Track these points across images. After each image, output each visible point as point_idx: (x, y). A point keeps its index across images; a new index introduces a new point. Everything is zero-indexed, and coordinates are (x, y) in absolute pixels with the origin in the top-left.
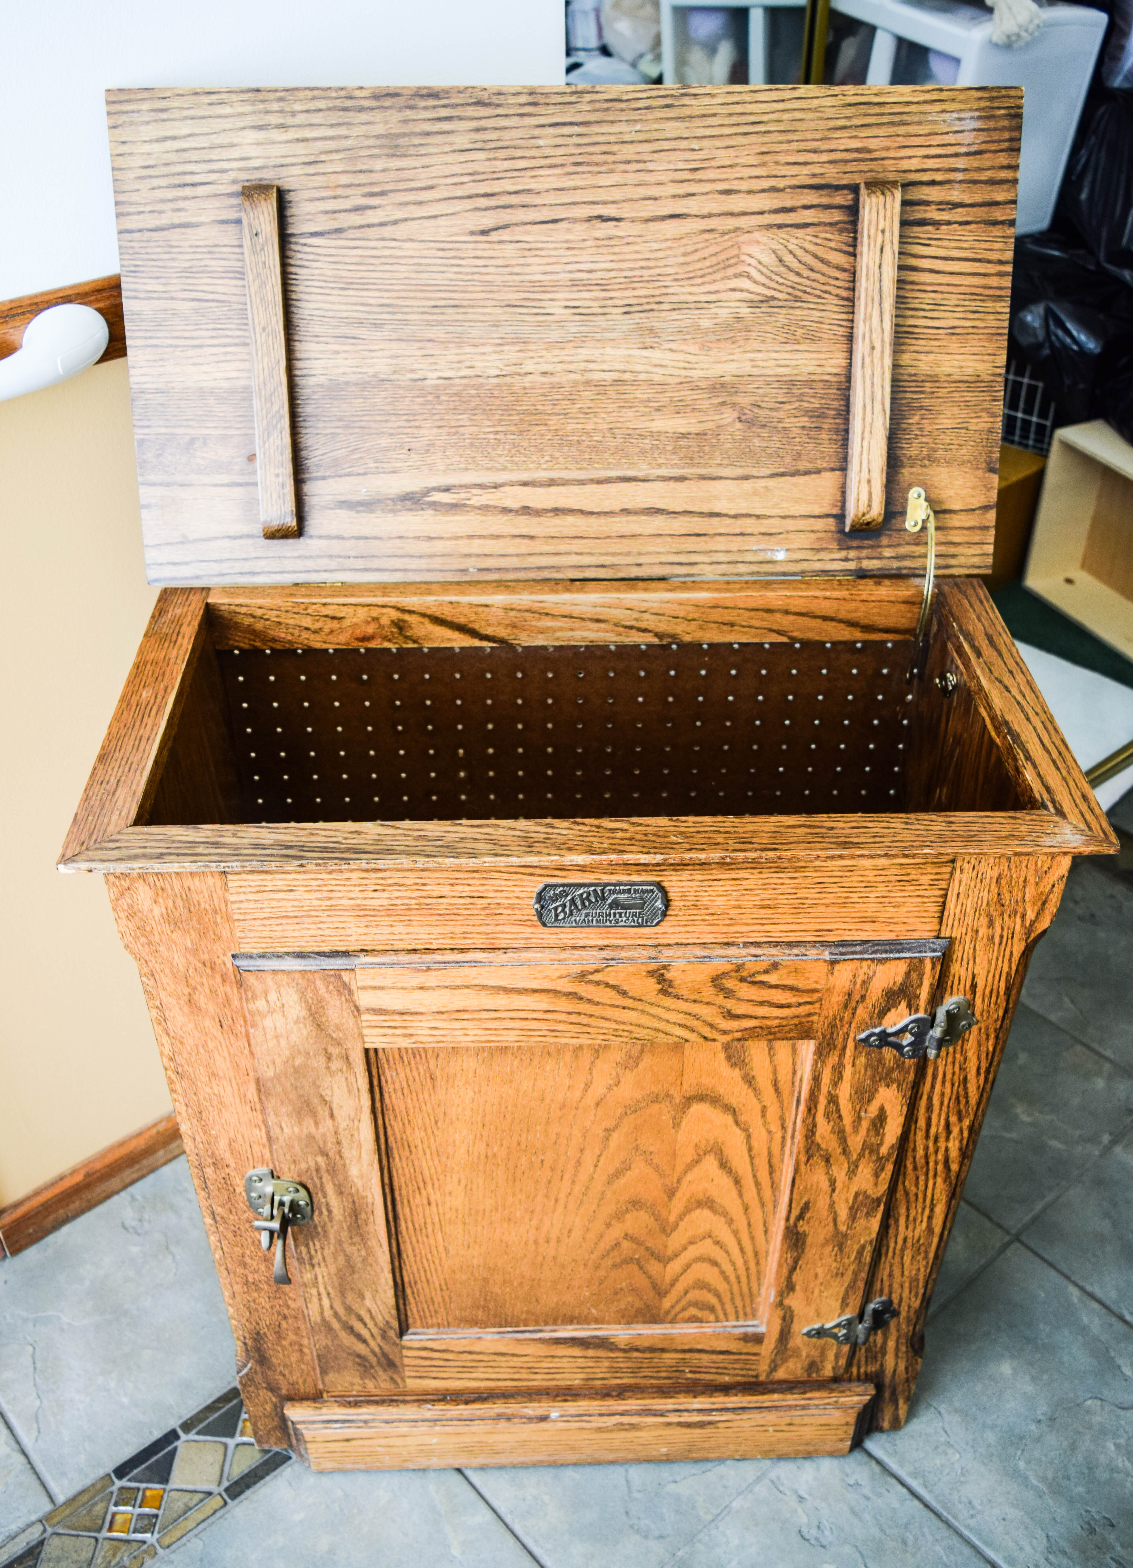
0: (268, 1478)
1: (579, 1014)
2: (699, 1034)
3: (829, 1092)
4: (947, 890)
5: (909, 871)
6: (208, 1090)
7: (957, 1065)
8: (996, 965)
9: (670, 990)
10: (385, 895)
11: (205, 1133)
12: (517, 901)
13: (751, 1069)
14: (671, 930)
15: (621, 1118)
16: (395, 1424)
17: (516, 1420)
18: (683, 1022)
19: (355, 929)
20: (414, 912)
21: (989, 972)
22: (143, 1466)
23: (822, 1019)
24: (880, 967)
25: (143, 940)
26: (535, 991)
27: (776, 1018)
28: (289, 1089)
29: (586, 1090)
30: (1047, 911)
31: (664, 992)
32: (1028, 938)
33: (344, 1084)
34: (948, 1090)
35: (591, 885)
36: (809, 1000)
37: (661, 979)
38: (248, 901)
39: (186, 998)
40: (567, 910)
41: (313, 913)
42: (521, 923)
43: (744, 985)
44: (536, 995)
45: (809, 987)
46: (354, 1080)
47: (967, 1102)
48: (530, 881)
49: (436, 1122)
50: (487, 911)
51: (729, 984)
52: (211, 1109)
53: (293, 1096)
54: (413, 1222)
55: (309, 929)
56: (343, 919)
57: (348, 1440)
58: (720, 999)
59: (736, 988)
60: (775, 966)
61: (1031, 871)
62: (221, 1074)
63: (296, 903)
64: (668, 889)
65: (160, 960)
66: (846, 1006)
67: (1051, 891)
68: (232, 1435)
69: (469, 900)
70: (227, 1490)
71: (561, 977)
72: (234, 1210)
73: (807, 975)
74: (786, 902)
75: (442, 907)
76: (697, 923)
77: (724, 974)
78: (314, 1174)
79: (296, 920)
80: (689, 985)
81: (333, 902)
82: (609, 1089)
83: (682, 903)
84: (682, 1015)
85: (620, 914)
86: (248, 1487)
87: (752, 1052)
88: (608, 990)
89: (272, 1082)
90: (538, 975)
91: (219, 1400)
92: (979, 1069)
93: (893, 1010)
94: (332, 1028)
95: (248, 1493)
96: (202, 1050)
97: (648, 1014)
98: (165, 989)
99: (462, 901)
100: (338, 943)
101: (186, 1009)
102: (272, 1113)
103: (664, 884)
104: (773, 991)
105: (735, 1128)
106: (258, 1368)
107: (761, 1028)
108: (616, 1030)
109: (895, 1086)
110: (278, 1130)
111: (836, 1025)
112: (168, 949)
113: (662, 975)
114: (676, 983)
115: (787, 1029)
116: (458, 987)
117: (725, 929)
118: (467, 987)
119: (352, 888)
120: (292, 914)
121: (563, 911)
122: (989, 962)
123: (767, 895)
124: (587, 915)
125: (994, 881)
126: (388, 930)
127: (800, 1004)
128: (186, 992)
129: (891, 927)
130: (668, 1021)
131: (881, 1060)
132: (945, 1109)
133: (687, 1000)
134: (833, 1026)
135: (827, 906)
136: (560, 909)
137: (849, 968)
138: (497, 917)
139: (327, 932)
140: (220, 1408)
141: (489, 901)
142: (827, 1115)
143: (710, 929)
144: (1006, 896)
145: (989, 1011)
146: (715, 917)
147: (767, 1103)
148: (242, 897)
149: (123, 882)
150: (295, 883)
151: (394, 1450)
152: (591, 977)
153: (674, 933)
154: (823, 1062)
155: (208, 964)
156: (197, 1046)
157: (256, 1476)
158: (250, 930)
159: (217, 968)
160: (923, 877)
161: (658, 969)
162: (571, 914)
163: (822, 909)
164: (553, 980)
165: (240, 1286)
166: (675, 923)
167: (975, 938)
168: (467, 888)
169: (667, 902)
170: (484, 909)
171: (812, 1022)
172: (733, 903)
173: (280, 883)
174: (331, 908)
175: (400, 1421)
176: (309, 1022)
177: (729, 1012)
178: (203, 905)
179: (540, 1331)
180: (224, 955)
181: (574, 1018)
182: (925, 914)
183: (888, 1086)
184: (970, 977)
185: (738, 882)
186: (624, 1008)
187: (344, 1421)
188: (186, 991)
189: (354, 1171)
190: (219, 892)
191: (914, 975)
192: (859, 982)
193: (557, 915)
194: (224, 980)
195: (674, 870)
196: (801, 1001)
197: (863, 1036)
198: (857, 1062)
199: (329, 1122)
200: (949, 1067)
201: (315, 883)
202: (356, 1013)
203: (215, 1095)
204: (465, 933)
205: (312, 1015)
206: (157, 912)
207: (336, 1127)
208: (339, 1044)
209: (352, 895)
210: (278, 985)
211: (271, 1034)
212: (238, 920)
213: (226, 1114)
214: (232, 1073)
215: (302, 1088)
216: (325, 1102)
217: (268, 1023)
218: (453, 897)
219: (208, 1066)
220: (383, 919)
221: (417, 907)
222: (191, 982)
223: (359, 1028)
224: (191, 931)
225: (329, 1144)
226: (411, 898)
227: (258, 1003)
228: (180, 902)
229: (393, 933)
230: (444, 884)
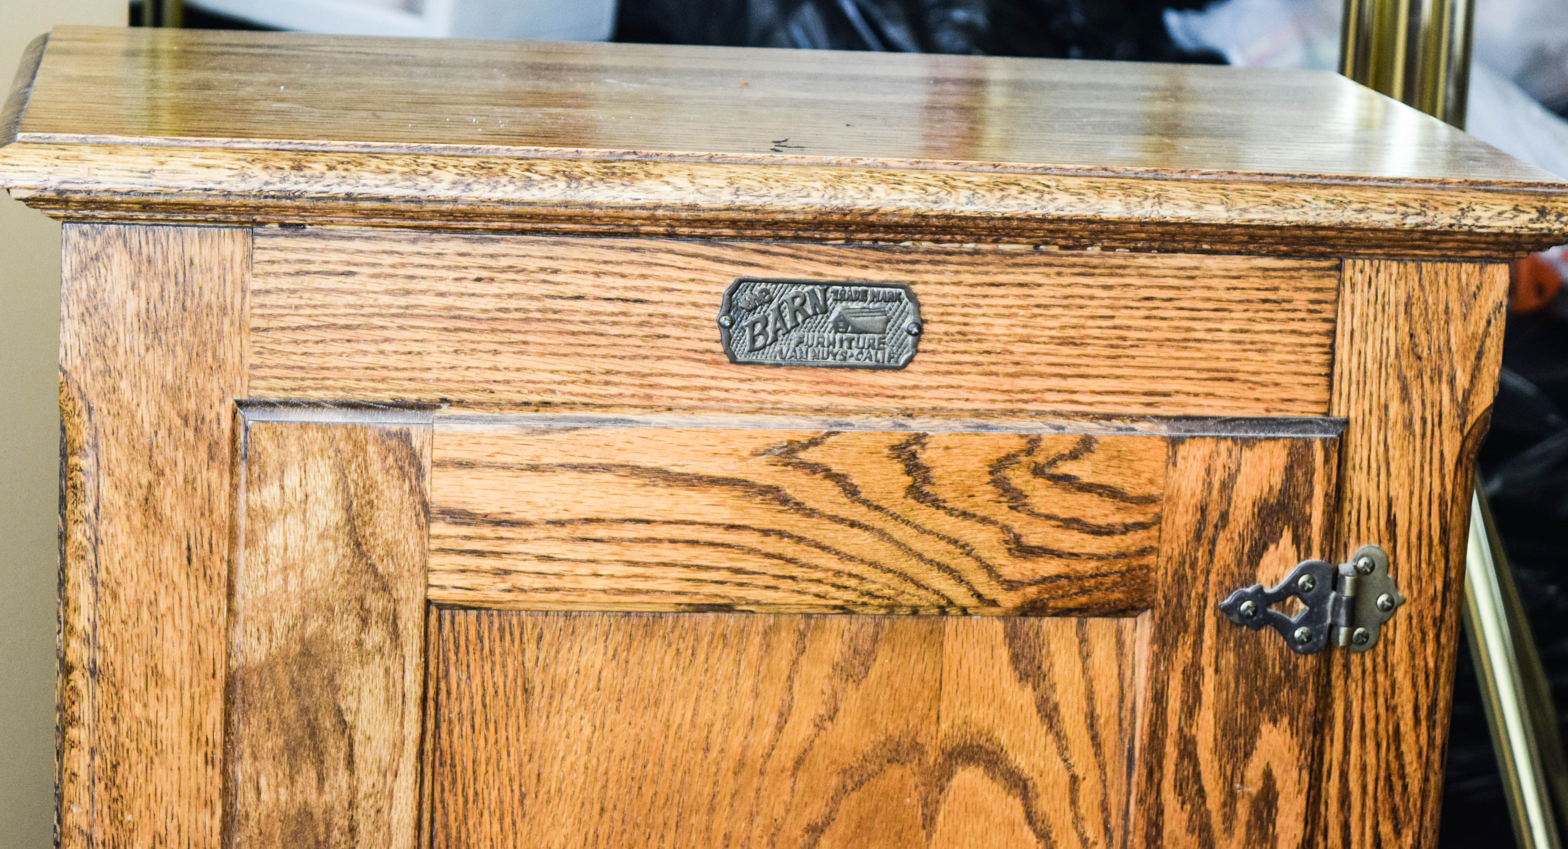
1: (781, 534)
2: (971, 588)
3: (1180, 730)
4: (1333, 321)
5: (1276, 282)
6: (139, 710)
7: (1381, 700)
8: (1422, 480)
9: (927, 489)
10: (493, 289)
11: (113, 819)
12: (694, 312)
13: (1053, 687)
14: (926, 381)
15: (835, 800)
18: (945, 560)
19: (436, 357)
20: (534, 326)
21: (1411, 493)
23: (1162, 561)
24: (1247, 454)
25: (98, 363)
26: (714, 481)
27: (1091, 557)
28: (286, 693)
29: (780, 729)
30: (1485, 371)
31: (916, 492)
32: (1463, 425)
33: (381, 681)
34: (1371, 759)
35: (808, 283)
36: (1141, 519)
37: (913, 466)
38: (278, 290)
39: (140, 494)
40: (770, 329)
41: (377, 321)
42: (697, 356)
43: (1040, 482)
44: (715, 490)
45: (1139, 492)
46: (398, 675)
47: (1405, 787)
48: (716, 272)
49: (523, 797)
50: (647, 330)
51: (1018, 478)
52: (134, 755)
53: (290, 711)
55: (365, 353)
56: (421, 335)
58: (1003, 513)
59: (1027, 489)
60: (1086, 444)
61: (1454, 295)
62: (168, 672)
63: (352, 299)
64: (922, 299)
65: (114, 409)
66: (1198, 536)
67: (1486, 334)
69: (620, 307)
71: (755, 454)
73: (1136, 465)
74: (1097, 332)
75: (578, 318)
76: (965, 368)
77: (1009, 459)
79: (348, 334)
80: (955, 478)
81: (411, 300)
82: (819, 727)
83: (943, 328)
84: (943, 544)
85: (851, 341)
87: (1053, 647)
88: (829, 484)
89: (260, 674)
90: (721, 448)
92: (1416, 709)
93: (1272, 547)
94: (380, 551)
96: (145, 614)
97: (891, 539)
98: (111, 473)
99: (609, 307)
100: (407, 385)
101: (137, 519)
102: (247, 755)
103: (916, 289)
104: (1085, 498)
105: (1026, 828)
107: (1067, 577)
108: (838, 573)
109: (1286, 720)
110: (251, 795)
111: (1184, 577)
112: (134, 386)
113: (914, 455)
114: (935, 473)
115: (1109, 580)
116: (592, 468)
117: (1007, 384)
118: (606, 468)
119: (443, 273)
120: (342, 321)
121: (763, 332)
122: (1411, 473)
123: (1069, 318)
124: (800, 342)
125: (1402, 309)
126: (487, 360)
127: (1127, 529)
128: (145, 482)
129: (1259, 392)
130: (920, 557)
131: (1259, 660)
132: (1370, 803)
133: (951, 512)
134: (1180, 579)
135: (1160, 344)
136: (759, 327)
137: (1199, 454)
138: (660, 342)
139: (392, 361)
141: (651, 309)
142: (1180, 787)
143: (985, 381)
144: (1423, 338)
145: (1420, 579)
146: (993, 358)
147: (1079, 772)
148: (272, 283)
149: (90, 244)
150: (358, 258)
152: (803, 455)
153: (930, 388)
154: (1169, 659)
156: (139, 602)
158: (273, 352)
159: (205, 428)
160: (1296, 295)
161: (908, 444)
162: (775, 340)
163: (1151, 350)
164: (743, 459)
166: (932, 367)
167: (1384, 421)
168: (620, 282)
169: (920, 324)
170: (642, 324)
171: (1147, 567)
172: (1019, 331)
173: (334, 257)
174: (405, 312)
176: (343, 538)
177: (1017, 538)
178: (206, 298)
180: (222, 401)
181: (772, 545)
182: (1305, 369)
183: (1274, 721)
184: (1385, 503)
185: (1025, 291)
186: (853, 524)
188: (146, 477)
190: (237, 269)
191: (1300, 474)
192: (1216, 485)
193: (753, 340)
194: (211, 457)
195: (932, 262)
196: (1129, 521)
197: (1227, 601)
198: (1223, 663)
199: (343, 777)
200: (1369, 703)
201: (388, 260)
202: (422, 519)
203: (149, 722)
204: (608, 372)
205: (350, 520)
206: (131, 308)
207: (353, 790)
208: (385, 588)
209: (441, 287)
210: (306, 453)
211: (276, 561)
212: (256, 329)
213: (159, 771)
214: (187, 671)
215: (311, 693)
216: (343, 726)
217: (275, 537)
218: (597, 298)
219: (149, 652)
220: (483, 337)
221: (538, 315)
222: (159, 459)
223: (423, 554)
224: (179, 349)
225: (336, 833)
226: (532, 298)
227: (265, 492)
228: (171, 289)
229: (496, 369)
230: (585, 273)
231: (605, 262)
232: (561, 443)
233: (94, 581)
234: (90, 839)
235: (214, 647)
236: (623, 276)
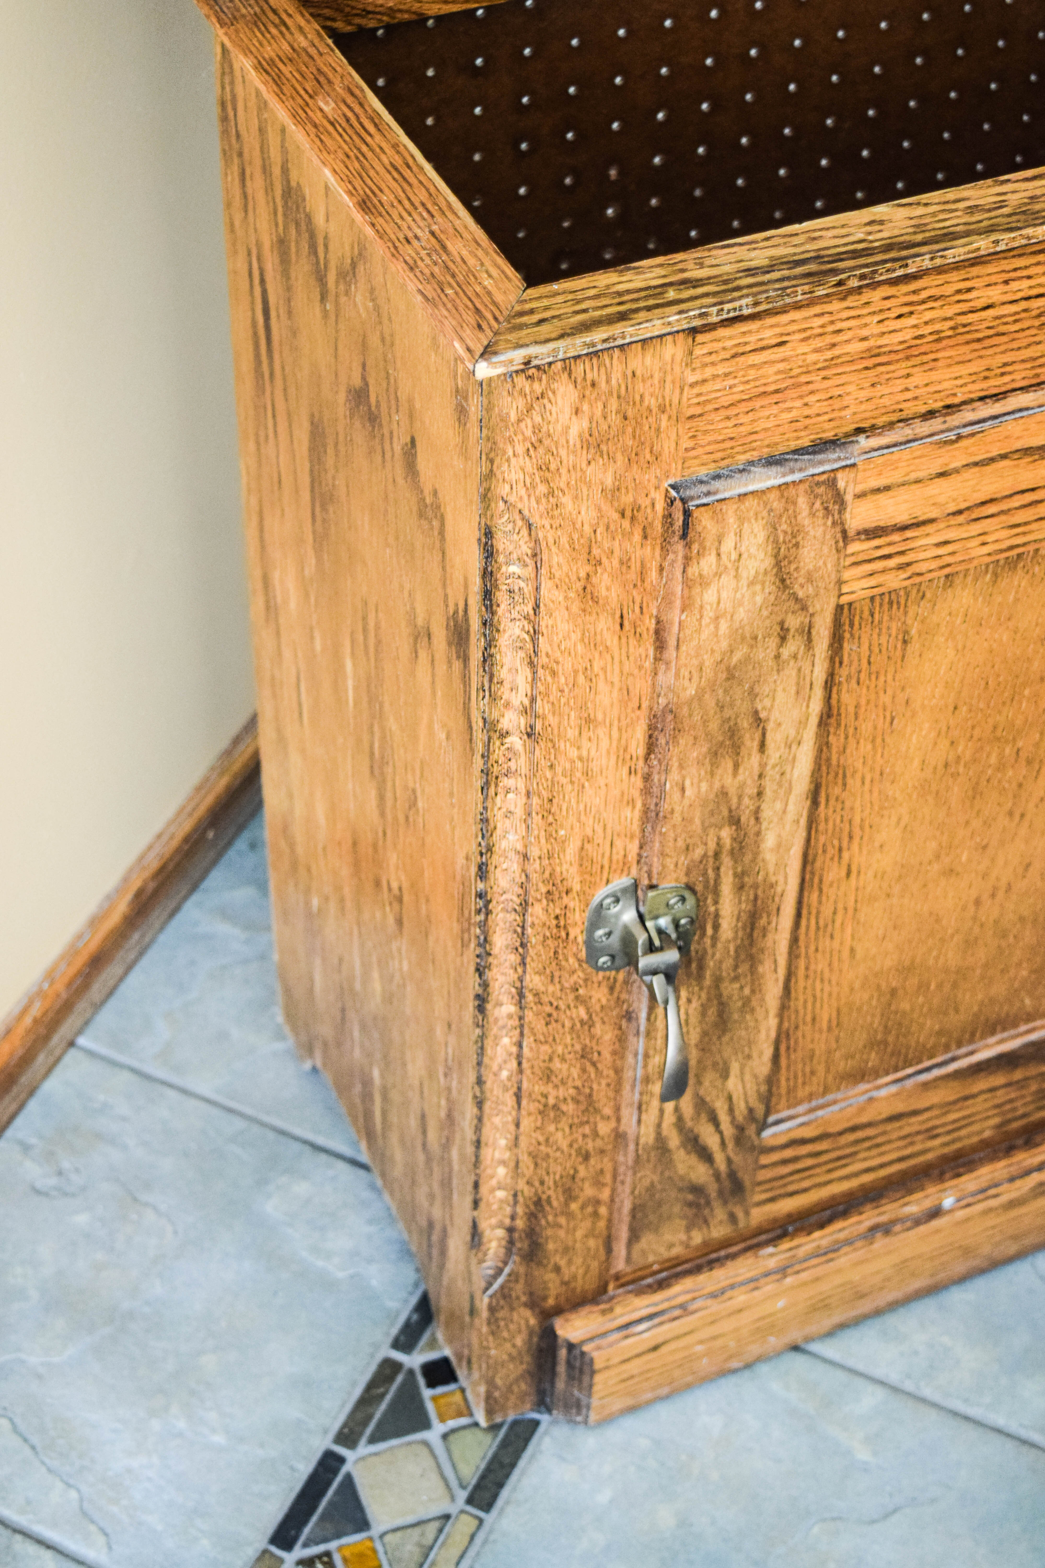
0: (522, 1463)
6: (573, 753)
10: (912, 321)
11: (548, 837)
16: (729, 1294)
17: (898, 1228)
19: (856, 395)
20: (945, 343)
22: (315, 1518)
25: (542, 489)
28: (712, 713)
33: (793, 679)
38: (715, 377)
39: (579, 586)
41: (804, 379)
46: (809, 672)
49: (892, 721)
52: (568, 787)
53: (714, 725)
54: (818, 913)
55: (790, 410)
57: (655, 1348)
62: (600, 717)
63: (781, 366)
65: (557, 522)
68: (426, 1425)
69: (1024, 305)
70: (470, 1501)
72: (557, 974)
75: (985, 325)
78: (711, 860)
79: (777, 398)
81: (837, 351)
86: (501, 1485)
89: (690, 705)
91: (371, 1386)
94: (801, 579)
95: (505, 1493)
96: (581, 679)
98: (552, 577)
99: (1014, 308)
100: (827, 426)
101: (576, 606)
102: (674, 768)
106: (522, 1270)
112: (576, 498)
116: (992, 460)
118: (1004, 457)
119: (867, 320)
120: (772, 388)
126: (901, 384)
128: (583, 574)
139: (815, 409)
140: (382, 1396)
148: (709, 372)
149: (536, 385)
150: (791, 328)
151: (719, 1343)
155: (628, 513)
156: (576, 672)
157: (502, 1465)
158: (706, 432)
159: (640, 516)
165: (532, 1118)
168: (1026, 283)
173: (768, 333)
174: (831, 363)
175: (732, 1287)
176: (770, 578)
178: (646, 403)
179: (953, 1059)
180: (657, 488)
187: (650, 1317)
188: (585, 571)
189: (769, 841)
190: (677, 369)
194: (645, 537)
199: (755, 760)
201: (819, 321)
202: (841, 544)
203: (580, 758)
204: (1005, 365)
205: (778, 564)
206: (574, 432)
207: (763, 766)
208: (804, 608)
209: (865, 332)
210: (741, 520)
211: (709, 614)
212: (692, 417)
213: (589, 791)
214: (616, 712)
215: (732, 705)
216: (758, 721)
217: (710, 596)
218: (1004, 304)
219: (583, 707)
220: (898, 366)
221: (950, 333)
222: (596, 552)
223: (838, 571)
224: (619, 456)
225: (746, 801)
226: (946, 319)
227: (703, 562)
228: (614, 404)
229: (907, 389)
230: (996, 284)
231: (1015, 270)
232: (967, 448)
233: (531, 664)
234: (525, 857)
235: (641, 686)
236: (1029, 277)
